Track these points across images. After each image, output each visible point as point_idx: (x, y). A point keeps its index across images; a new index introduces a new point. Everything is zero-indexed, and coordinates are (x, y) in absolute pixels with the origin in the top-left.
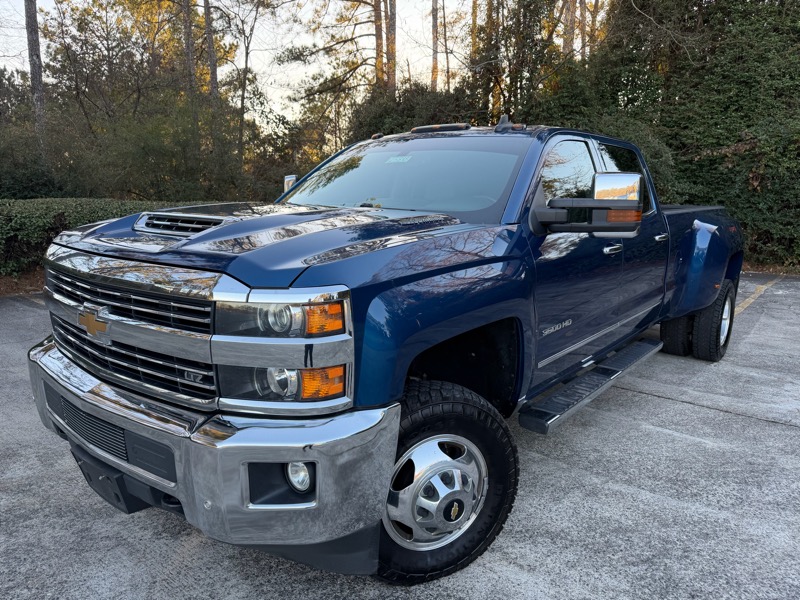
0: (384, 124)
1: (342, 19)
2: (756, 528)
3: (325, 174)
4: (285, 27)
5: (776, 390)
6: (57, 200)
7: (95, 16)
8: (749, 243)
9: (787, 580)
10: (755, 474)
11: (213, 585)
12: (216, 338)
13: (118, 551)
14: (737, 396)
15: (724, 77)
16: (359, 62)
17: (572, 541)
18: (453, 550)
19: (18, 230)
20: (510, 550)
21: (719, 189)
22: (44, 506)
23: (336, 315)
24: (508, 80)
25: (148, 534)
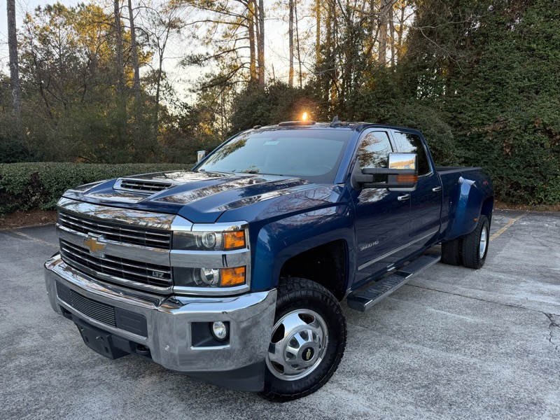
0: (257, 109)
1: (226, 35)
2: (492, 367)
3: (222, 151)
4: (187, 41)
5: (514, 286)
6: (33, 163)
7: (51, 32)
8: (505, 189)
9: (507, 395)
10: (496, 336)
11: (162, 404)
12: (173, 252)
13: (101, 387)
14: (489, 290)
15: (485, 79)
16: (239, 65)
17: (380, 376)
18: (308, 381)
19: (6, 184)
20: (343, 382)
21: (484, 154)
22: (49, 362)
23: (240, 238)
24: (341, 81)
25: (118, 377)
